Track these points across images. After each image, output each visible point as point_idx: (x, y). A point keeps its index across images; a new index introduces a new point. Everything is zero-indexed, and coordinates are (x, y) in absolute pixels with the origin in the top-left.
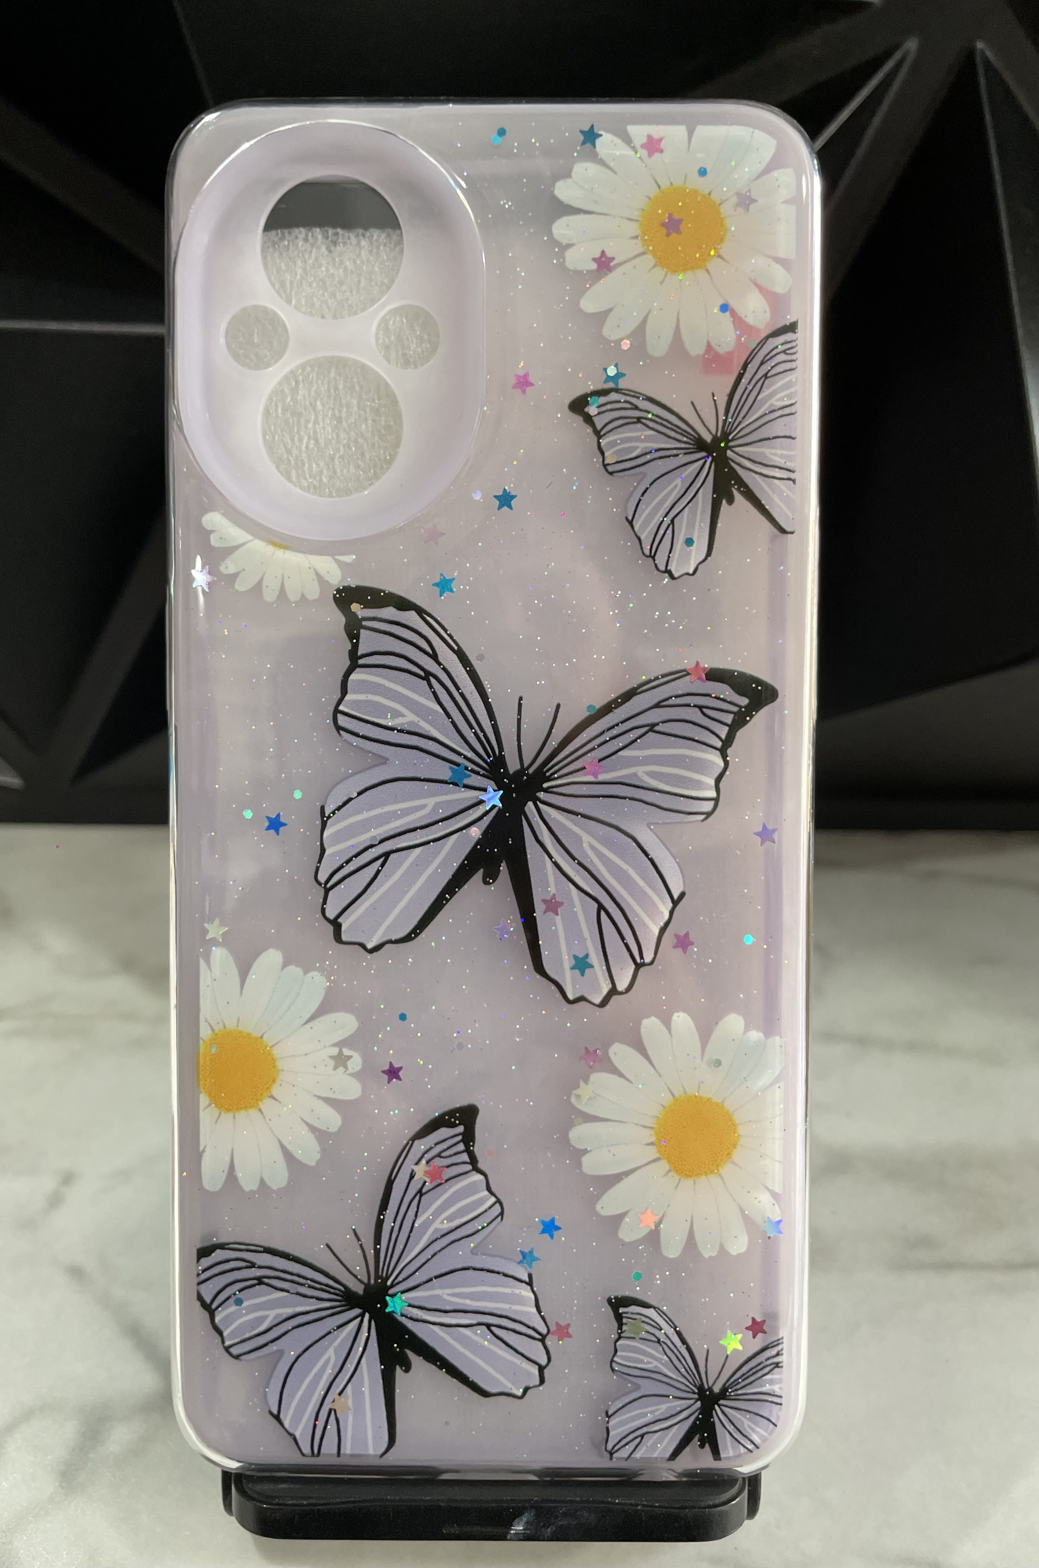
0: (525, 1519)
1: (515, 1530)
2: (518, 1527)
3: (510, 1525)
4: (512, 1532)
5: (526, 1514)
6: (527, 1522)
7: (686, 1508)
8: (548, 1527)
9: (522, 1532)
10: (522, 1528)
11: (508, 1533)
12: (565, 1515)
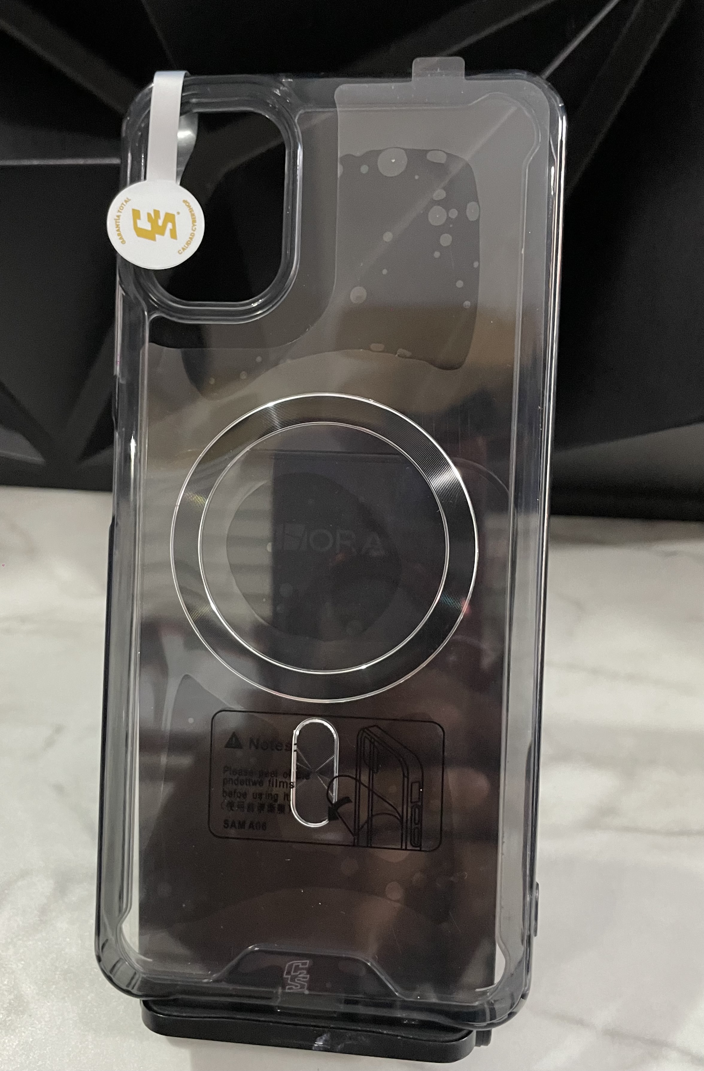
0: (324, 1038)
1: (318, 1044)
2: (320, 1043)
3: (314, 1041)
4: (316, 1045)
5: (325, 1035)
6: (326, 1041)
7: (429, 1041)
8: (339, 1045)
9: (322, 1046)
10: (322, 1043)
11: (313, 1046)
12: (350, 1038)
